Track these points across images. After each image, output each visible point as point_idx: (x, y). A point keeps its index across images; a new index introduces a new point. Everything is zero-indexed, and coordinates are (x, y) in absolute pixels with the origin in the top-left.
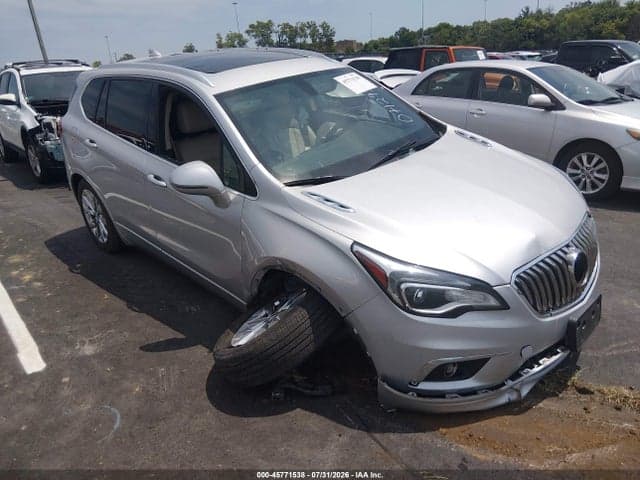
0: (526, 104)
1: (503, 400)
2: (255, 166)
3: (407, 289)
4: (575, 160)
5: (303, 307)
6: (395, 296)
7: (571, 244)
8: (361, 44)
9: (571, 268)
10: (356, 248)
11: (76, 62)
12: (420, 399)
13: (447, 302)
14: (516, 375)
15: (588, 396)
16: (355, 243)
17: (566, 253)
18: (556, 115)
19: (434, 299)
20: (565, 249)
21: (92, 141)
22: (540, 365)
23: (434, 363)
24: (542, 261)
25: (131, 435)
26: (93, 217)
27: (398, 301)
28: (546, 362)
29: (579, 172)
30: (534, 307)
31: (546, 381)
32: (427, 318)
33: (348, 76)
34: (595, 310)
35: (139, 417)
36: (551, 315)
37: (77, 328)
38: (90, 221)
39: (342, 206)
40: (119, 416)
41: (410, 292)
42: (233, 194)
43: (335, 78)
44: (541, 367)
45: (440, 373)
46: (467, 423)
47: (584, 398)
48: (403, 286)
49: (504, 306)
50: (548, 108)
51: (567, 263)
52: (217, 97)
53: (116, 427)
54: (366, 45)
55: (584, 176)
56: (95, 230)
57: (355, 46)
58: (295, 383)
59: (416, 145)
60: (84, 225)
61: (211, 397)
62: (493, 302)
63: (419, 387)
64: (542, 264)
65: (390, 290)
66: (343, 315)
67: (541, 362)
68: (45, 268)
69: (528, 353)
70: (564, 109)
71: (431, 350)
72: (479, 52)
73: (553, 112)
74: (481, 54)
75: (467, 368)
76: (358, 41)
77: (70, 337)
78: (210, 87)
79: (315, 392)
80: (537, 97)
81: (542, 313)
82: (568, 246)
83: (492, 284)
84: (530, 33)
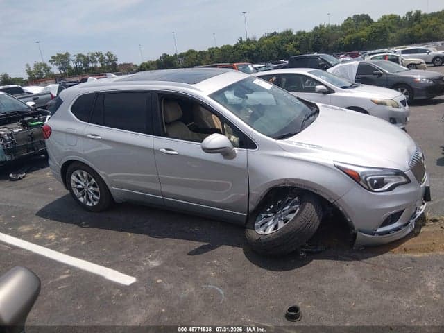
6: (365, 185)
8: (137, 66)
10: (337, 163)
12: (381, 237)
13: (387, 183)
16: (335, 161)
19: (381, 183)
20: (417, 152)
21: (94, 135)
26: (81, 189)
27: (366, 187)
30: (417, 180)
32: (379, 193)
38: (77, 193)
41: (371, 181)
46: (398, 246)
47: (434, 224)
48: (368, 179)
49: (409, 181)
50: (325, 93)
56: (82, 198)
57: (132, 67)
62: (404, 180)
63: (378, 231)
65: (361, 182)
66: (332, 202)
69: (418, 204)
70: (334, 92)
71: (382, 209)
73: (328, 95)
74: (251, 67)
76: (134, 64)
78: (200, 92)
80: (319, 87)
83: (403, 171)
84: (245, 54)
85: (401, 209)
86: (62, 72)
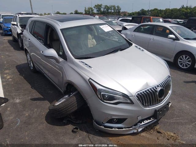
0: (167, 38)
1: (132, 132)
2: (67, 52)
3: (103, 94)
4: (181, 57)
5: (75, 96)
6: (99, 96)
7: (159, 85)
8: (129, 13)
9: (157, 93)
10: (90, 80)
11: (36, 14)
14: (136, 125)
15: (160, 134)
16: (90, 78)
17: (156, 88)
18: (177, 42)
19: (111, 98)
20: (157, 87)
21: (29, 39)
22: (144, 122)
23: (110, 118)
24: (148, 90)
25: (21, 128)
26: (30, 61)
27: (100, 98)
28: (146, 122)
29: (182, 61)
30: (143, 104)
31: (148, 128)
32: (109, 105)
33: (104, 26)
34: (166, 107)
35: (25, 123)
36: (149, 107)
37: (17, 94)
38: (29, 62)
39: (90, 67)
40: (19, 122)
41: (103, 95)
42: (61, 60)
43: (100, 26)
44: (144, 123)
45: (111, 121)
47: (159, 134)
49: (132, 103)
50: (174, 39)
51: (156, 91)
52: (61, 30)
53: (18, 125)
54: (131, 14)
55: (183, 63)
56: (30, 65)
57: (127, 14)
58: (71, 119)
59: (121, 49)
60: (27, 62)
61: (46, 120)
62: (129, 101)
63: (105, 125)
64: (147, 91)
65: (98, 94)
66: (85, 100)
67: (144, 121)
68: (14, 75)
69: (140, 118)
70: (179, 40)
72: (160, 19)
73: (176, 41)
74: (161, 20)
75: (120, 120)
77: (14, 96)
78: (60, 26)
79: (77, 122)
80: (171, 36)
81: (146, 106)
82: (158, 86)
83: (129, 95)
84: (183, 14)
85: (125, 117)
86: (98, 12)
